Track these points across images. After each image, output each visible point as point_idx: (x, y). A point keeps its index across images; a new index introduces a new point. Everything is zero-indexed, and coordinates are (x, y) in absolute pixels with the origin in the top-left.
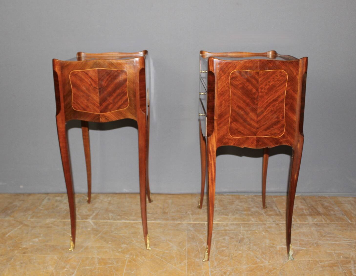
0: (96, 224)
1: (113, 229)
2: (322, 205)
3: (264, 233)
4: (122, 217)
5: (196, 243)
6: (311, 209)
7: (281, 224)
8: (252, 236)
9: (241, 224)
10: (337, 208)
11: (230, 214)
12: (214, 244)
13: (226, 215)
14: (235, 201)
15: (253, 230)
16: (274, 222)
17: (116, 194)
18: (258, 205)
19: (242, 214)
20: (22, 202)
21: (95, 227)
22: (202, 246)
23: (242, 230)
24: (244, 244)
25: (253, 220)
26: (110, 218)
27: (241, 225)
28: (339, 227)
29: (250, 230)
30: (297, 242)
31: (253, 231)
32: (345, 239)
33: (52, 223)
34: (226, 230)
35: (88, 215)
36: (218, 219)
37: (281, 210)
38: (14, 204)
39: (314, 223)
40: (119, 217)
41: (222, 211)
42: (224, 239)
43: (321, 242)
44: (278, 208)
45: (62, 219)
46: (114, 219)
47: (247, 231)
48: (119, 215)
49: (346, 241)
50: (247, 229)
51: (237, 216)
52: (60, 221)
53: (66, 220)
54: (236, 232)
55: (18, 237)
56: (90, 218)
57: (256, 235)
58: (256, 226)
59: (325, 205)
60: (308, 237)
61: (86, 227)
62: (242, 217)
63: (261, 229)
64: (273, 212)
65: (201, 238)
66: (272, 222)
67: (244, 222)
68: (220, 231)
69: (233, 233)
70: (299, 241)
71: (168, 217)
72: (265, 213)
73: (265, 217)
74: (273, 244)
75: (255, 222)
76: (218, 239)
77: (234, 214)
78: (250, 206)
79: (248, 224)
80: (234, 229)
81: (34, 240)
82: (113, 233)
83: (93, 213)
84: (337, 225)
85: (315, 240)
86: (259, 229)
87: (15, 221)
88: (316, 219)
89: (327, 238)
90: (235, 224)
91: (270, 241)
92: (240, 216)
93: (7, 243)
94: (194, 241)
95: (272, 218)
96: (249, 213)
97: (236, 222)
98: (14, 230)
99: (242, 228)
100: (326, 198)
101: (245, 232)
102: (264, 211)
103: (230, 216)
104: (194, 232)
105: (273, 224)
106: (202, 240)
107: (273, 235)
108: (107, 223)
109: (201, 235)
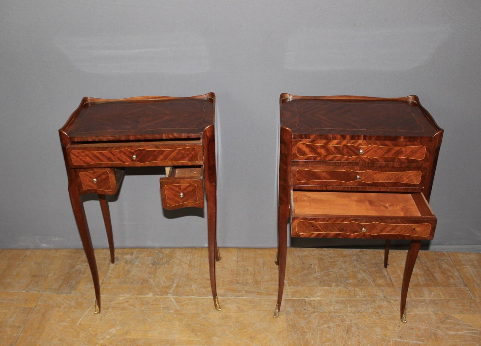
0: (178, 302)
1: (200, 312)
3: (374, 317)
4: (208, 289)
5: (298, 333)
6: (427, 274)
7: (392, 302)
8: (361, 321)
9: (347, 300)
10: (457, 274)
11: (334, 284)
13: (329, 285)
14: (337, 261)
15: (361, 311)
16: (385, 297)
17: (196, 248)
18: (365, 268)
19: (348, 283)
20: (86, 264)
21: (178, 308)
22: (305, 339)
23: (349, 312)
24: (353, 336)
25: (360, 293)
26: (194, 292)
27: (346, 302)
28: (461, 306)
29: (358, 312)
31: (361, 313)
32: (468, 328)
33: (127, 302)
34: (330, 312)
35: (166, 287)
36: (320, 294)
37: (391, 277)
38: (77, 267)
39: (430, 299)
40: (204, 290)
41: (324, 278)
42: (329, 327)
43: (439, 332)
44: (388, 273)
45: (137, 294)
46: (199, 295)
47: (354, 313)
48: (204, 287)
49: (469, 330)
50: (354, 309)
51: (342, 288)
52: (137, 298)
53: (143, 296)
54: (342, 316)
55: (91, 325)
56: (170, 292)
57: (365, 319)
58: (364, 305)
59: (444, 267)
60: (425, 324)
61: (168, 308)
62: (347, 289)
63: (371, 310)
64: (383, 280)
65: (302, 325)
66: (382, 297)
67: (350, 298)
68: (323, 313)
69: (339, 316)
70: (415, 331)
71: (261, 290)
72: (374, 281)
73: (374, 289)
74: (386, 336)
75: (363, 298)
76: (322, 327)
77: (338, 284)
78: (356, 270)
79: (355, 301)
80: (339, 310)
81: (110, 330)
82: (201, 318)
83: (173, 284)
84: (458, 303)
85: (433, 329)
86: (368, 310)
87: (83, 297)
88: (433, 293)
89: (447, 326)
90: (340, 302)
91: (382, 331)
92: (345, 288)
93: (80, 337)
94: (295, 330)
95: (383, 291)
96: (355, 281)
97: (341, 297)
98: (84, 315)
99: (349, 309)
100: (444, 254)
101: (353, 316)
102: (372, 279)
103: (333, 288)
104: (294, 315)
105: (384, 302)
106: (303, 328)
107: (384, 320)
108: (191, 300)
109: (302, 320)
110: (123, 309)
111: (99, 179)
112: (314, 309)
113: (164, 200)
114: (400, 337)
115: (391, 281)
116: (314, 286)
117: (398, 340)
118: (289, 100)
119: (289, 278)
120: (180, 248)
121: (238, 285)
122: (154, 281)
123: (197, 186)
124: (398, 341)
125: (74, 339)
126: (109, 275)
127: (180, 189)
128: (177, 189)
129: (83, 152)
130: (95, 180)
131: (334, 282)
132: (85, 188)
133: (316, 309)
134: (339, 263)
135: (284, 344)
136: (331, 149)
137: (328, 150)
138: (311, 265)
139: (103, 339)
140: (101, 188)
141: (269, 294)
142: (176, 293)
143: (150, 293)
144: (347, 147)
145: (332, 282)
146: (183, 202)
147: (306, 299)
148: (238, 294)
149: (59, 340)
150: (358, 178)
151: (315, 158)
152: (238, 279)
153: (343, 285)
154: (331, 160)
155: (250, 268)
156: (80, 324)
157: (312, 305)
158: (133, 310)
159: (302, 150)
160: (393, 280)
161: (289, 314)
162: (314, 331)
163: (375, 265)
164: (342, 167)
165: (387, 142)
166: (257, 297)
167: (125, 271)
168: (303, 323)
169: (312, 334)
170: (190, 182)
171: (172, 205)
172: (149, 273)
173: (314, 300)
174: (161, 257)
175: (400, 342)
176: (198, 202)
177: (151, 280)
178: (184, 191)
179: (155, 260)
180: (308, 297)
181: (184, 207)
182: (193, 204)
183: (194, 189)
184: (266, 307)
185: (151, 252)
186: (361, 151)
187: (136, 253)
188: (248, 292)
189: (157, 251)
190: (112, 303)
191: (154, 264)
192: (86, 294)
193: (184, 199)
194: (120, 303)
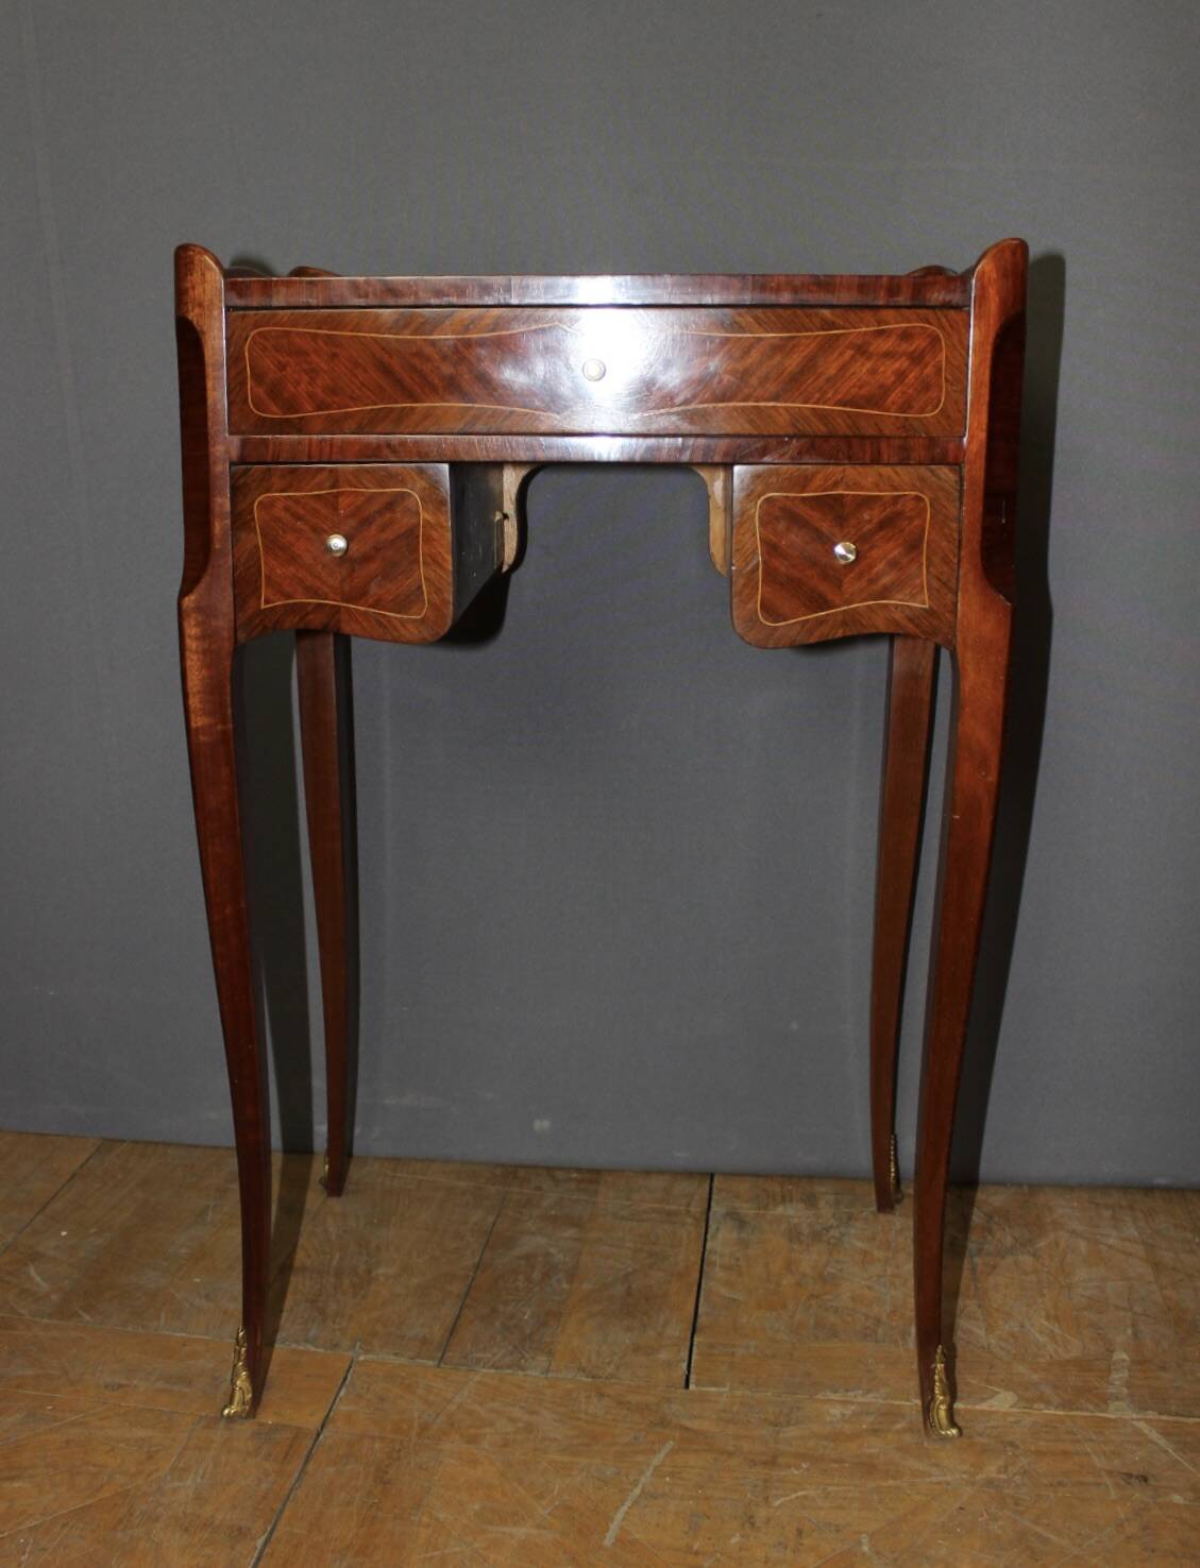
0: (1185, 1444)
20: (570, 1232)
33: (876, 1431)
55: (694, 1553)
61: (1142, 1478)
87: (600, 1394)
98: (636, 1490)
110: (868, 1468)
120: (1061, 1186)
142: (1149, 1398)
143: (997, 1393)
156: (625, 1541)
158: (934, 1479)
167: (804, 1275)
190: (791, 1432)
192: (612, 1376)
194: (836, 1437)
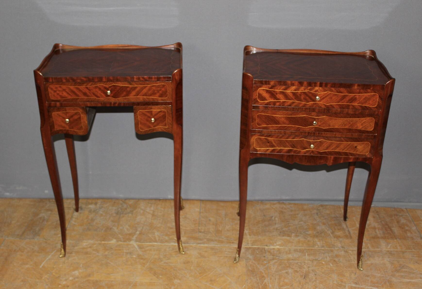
0: (141, 247)
1: (162, 257)
2: (398, 222)
3: (331, 265)
4: (171, 237)
5: (257, 278)
6: (385, 228)
7: (350, 252)
8: (319, 268)
9: (306, 249)
10: (414, 228)
11: (293, 234)
12: (277, 279)
13: (289, 236)
14: (298, 214)
15: (319, 259)
16: (342, 247)
17: (160, 200)
18: (324, 221)
19: (307, 234)
20: (50, 212)
21: (141, 253)
22: (264, 283)
23: (307, 260)
24: (310, 281)
25: (319, 243)
26: (157, 239)
27: (305, 251)
28: (416, 257)
29: (316, 260)
30: (368, 278)
31: (319, 261)
33: (90, 247)
34: (288, 260)
35: (130, 234)
36: (280, 243)
37: (350, 230)
38: (41, 215)
39: (387, 250)
40: (167, 238)
41: (284, 229)
42: (287, 273)
43: (394, 280)
44: (347, 227)
45: (101, 241)
46: (162, 242)
47: (312, 261)
48: (167, 235)
50: (312, 257)
51: (301, 238)
52: (100, 244)
53: (106, 242)
54: (301, 263)
55: (53, 268)
56: (133, 239)
57: (323, 267)
58: (322, 254)
59: (402, 222)
60: (380, 272)
61: (130, 253)
62: (306, 239)
63: (328, 259)
64: (341, 232)
65: (261, 270)
66: (340, 247)
67: (309, 247)
68: (282, 260)
69: (297, 263)
70: (371, 278)
71: (222, 239)
72: (333, 233)
73: (332, 240)
74: (342, 282)
75: (321, 247)
76: (281, 272)
77: (298, 234)
78: (316, 222)
79: (313, 250)
80: (298, 257)
81: (73, 273)
82: (162, 262)
83: (136, 232)
84: (414, 254)
85: (388, 276)
86: (326, 259)
87: (46, 243)
88: (390, 245)
89: (402, 274)
90: (298, 250)
91: (338, 277)
92: (304, 238)
93: (43, 278)
94: (254, 275)
95: (341, 242)
96: (314, 232)
97: (300, 247)
98: (48, 259)
99: (307, 257)
100: (403, 210)
101: (311, 263)
102: (331, 231)
103: (292, 238)
104: (253, 261)
105: (341, 252)
106: (263, 273)
107: (341, 268)
108: (154, 246)
109: (262, 266)
110: (86, 253)
111: (71, 119)
112: (273, 257)
113: (136, 125)
114: (356, 283)
115: (349, 233)
116: (274, 236)
117: (354, 285)
118: (253, 52)
119: (249, 228)
120: (144, 199)
121: (200, 234)
122: (117, 228)
123: (167, 112)
124: (354, 287)
125: (37, 280)
126: (73, 223)
127: (152, 114)
128: (149, 115)
129: (60, 87)
130: (67, 120)
131: (294, 233)
132: (57, 128)
133: (275, 257)
134: (299, 216)
135: (243, 287)
136: (290, 95)
137: (286, 96)
138: (272, 217)
139: (66, 280)
140: (72, 128)
141: (230, 243)
142: (139, 240)
143: (113, 240)
144: (305, 93)
145: (292, 233)
146: (154, 127)
147: (266, 247)
148: (199, 242)
149: (22, 281)
150: (315, 124)
151: (274, 103)
152: (200, 228)
153: (302, 235)
154: (290, 105)
155: (211, 219)
156: (43, 267)
157: (271, 253)
158: (97, 255)
159: (263, 96)
160: (352, 232)
161: (249, 260)
162: (272, 276)
163: (335, 219)
164: (300, 113)
165: (342, 89)
166: (218, 245)
167: (89, 219)
168: (262, 269)
169: (271, 279)
170: (161, 108)
171: (144, 130)
172: (113, 221)
173: (274, 249)
174: (125, 207)
175: (355, 288)
176: (167, 127)
177: (115, 229)
178: (155, 117)
179: (119, 209)
180: (268, 245)
181: (155, 131)
182: (162, 129)
183: (164, 115)
184: (226, 254)
185: (115, 202)
186: (317, 97)
187: (100, 203)
188: (209, 240)
189: (121, 202)
190: (76, 248)
191: (117, 213)
192: (49, 239)
193: (155, 124)
194: (83, 248)
